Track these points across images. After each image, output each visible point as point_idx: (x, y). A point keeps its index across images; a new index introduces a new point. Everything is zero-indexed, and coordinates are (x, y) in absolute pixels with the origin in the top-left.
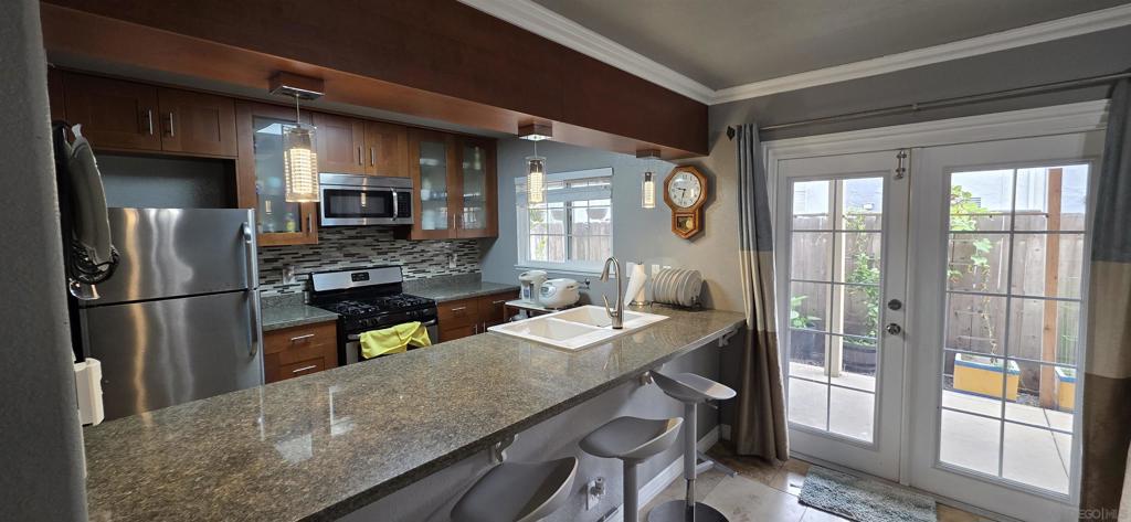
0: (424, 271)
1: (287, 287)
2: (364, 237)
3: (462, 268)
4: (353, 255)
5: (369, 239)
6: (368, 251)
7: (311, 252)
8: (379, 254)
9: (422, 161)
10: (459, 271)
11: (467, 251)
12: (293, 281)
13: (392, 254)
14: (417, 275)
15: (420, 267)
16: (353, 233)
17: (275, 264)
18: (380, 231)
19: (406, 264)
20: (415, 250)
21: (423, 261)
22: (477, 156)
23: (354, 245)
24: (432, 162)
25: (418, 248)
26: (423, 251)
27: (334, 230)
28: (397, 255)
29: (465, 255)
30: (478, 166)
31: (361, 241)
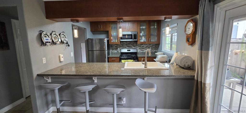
0: (143, 51)
1: (118, 51)
2: (131, 43)
3: (153, 51)
4: (129, 46)
5: (132, 44)
6: (132, 46)
7: (122, 45)
8: (134, 46)
9: (141, 27)
10: (152, 51)
11: (154, 47)
12: (119, 50)
13: (136, 47)
14: (142, 51)
15: (142, 50)
16: (129, 42)
17: (117, 47)
18: (134, 42)
19: (139, 49)
20: (141, 46)
21: (143, 48)
22: (156, 24)
23: (129, 44)
24: (144, 27)
25: (142, 46)
26: (143, 46)
27: (126, 42)
28: (137, 47)
29: (154, 48)
30: (156, 27)
31: (131, 44)
